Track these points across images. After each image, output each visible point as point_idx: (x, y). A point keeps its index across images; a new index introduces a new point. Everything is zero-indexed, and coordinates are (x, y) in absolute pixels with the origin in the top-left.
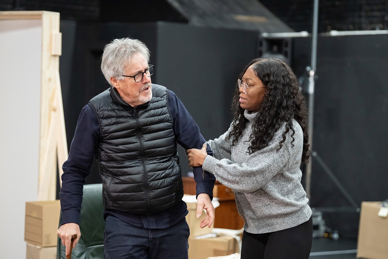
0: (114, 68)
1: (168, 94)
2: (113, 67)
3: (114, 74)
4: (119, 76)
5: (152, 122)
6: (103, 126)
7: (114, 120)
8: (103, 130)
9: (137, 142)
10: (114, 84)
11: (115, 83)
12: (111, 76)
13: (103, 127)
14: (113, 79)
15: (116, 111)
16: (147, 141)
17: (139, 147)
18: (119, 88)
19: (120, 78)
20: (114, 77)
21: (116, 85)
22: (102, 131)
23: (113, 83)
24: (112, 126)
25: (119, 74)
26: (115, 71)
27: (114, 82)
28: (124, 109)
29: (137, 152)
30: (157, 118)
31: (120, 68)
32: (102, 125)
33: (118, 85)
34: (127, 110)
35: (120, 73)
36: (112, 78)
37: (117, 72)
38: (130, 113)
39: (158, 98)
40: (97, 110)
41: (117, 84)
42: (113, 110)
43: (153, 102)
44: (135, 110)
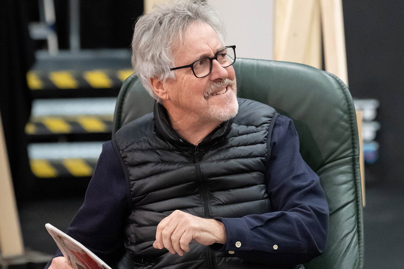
0: (153, 57)
2: (150, 55)
3: (154, 69)
4: (165, 72)
6: (132, 180)
8: (133, 189)
10: (158, 92)
11: (160, 90)
12: (149, 75)
13: (132, 183)
14: (156, 82)
15: (158, 151)
18: (169, 99)
19: (167, 76)
20: (156, 77)
21: (163, 94)
22: (132, 191)
23: (156, 90)
24: (147, 180)
25: (164, 67)
26: (156, 61)
27: (158, 88)
31: (163, 53)
32: (131, 178)
33: (166, 93)
35: (166, 65)
36: (152, 80)
37: (160, 64)
39: (250, 127)
40: (123, 150)
41: (164, 91)
42: (153, 150)
43: (237, 135)
44: (197, 150)
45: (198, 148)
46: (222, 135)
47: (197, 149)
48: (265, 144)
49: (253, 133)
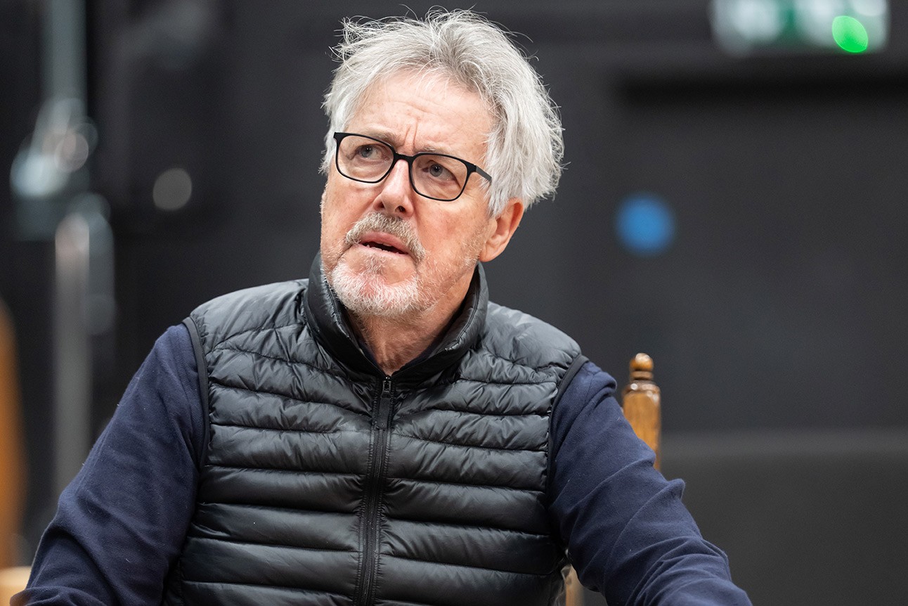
1: (568, 374)
5: (448, 469)
7: (270, 406)
9: (348, 549)
16: (397, 555)
17: (355, 572)
28: (338, 369)
29: (337, 597)
30: (481, 459)
34: (349, 380)
38: (358, 394)
39: (518, 368)
43: (487, 380)
44: (387, 386)
45: (390, 382)
46: (453, 350)
47: (387, 382)
48: (547, 418)
49: (525, 384)
